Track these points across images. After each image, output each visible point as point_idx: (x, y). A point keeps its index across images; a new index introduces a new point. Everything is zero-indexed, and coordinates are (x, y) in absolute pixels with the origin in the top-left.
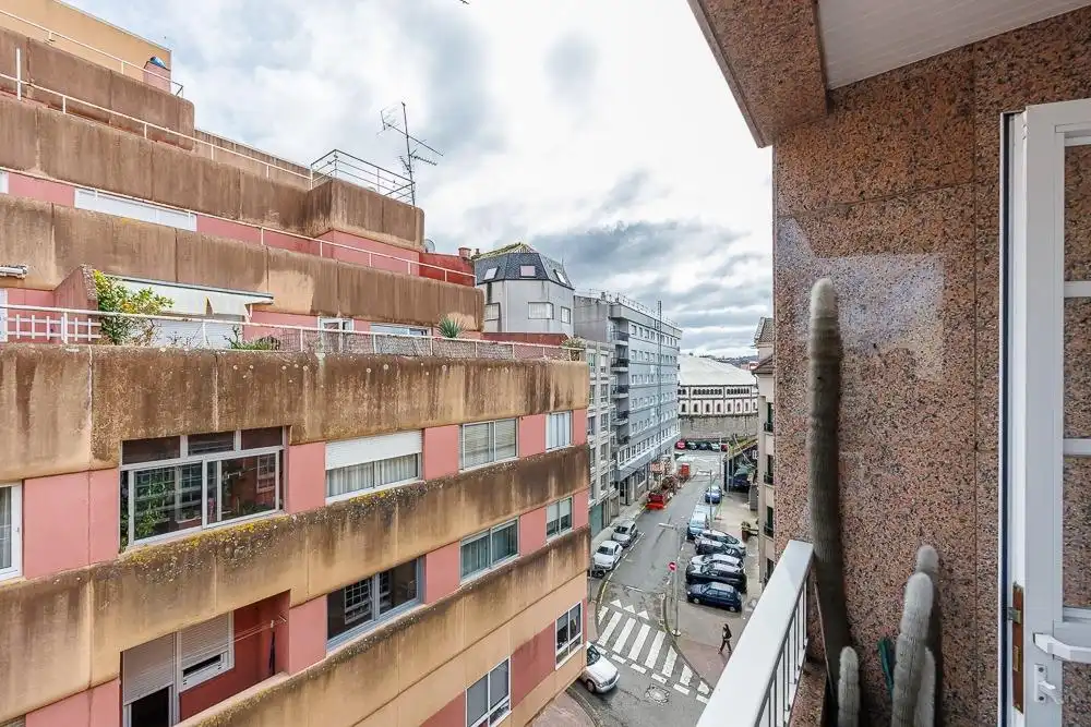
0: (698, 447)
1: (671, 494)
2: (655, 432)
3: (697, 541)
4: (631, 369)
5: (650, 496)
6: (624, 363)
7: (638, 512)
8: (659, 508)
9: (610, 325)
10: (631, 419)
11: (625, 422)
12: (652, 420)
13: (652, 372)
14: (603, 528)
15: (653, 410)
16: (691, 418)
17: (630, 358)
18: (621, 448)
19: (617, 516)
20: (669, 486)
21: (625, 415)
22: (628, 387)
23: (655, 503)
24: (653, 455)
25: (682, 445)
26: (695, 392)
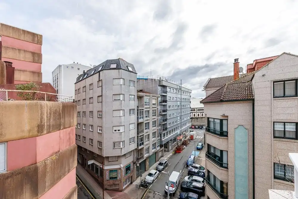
0: (199, 128)
1: (185, 147)
2: (179, 125)
3: (189, 168)
4: (168, 104)
5: (176, 148)
6: (166, 101)
7: (171, 154)
8: (179, 152)
9: (159, 88)
10: (168, 122)
11: (166, 122)
12: (178, 121)
13: (179, 104)
14: (156, 162)
15: (179, 117)
16: (197, 118)
17: (168, 100)
18: (164, 132)
19: (163, 156)
20: (185, 143)
21: (166, 120)
22: (167, 110)
23: (178, 150)
24: (179, 133)
25: (193, 127)
26: (198, 110)
